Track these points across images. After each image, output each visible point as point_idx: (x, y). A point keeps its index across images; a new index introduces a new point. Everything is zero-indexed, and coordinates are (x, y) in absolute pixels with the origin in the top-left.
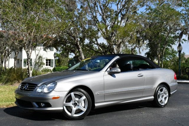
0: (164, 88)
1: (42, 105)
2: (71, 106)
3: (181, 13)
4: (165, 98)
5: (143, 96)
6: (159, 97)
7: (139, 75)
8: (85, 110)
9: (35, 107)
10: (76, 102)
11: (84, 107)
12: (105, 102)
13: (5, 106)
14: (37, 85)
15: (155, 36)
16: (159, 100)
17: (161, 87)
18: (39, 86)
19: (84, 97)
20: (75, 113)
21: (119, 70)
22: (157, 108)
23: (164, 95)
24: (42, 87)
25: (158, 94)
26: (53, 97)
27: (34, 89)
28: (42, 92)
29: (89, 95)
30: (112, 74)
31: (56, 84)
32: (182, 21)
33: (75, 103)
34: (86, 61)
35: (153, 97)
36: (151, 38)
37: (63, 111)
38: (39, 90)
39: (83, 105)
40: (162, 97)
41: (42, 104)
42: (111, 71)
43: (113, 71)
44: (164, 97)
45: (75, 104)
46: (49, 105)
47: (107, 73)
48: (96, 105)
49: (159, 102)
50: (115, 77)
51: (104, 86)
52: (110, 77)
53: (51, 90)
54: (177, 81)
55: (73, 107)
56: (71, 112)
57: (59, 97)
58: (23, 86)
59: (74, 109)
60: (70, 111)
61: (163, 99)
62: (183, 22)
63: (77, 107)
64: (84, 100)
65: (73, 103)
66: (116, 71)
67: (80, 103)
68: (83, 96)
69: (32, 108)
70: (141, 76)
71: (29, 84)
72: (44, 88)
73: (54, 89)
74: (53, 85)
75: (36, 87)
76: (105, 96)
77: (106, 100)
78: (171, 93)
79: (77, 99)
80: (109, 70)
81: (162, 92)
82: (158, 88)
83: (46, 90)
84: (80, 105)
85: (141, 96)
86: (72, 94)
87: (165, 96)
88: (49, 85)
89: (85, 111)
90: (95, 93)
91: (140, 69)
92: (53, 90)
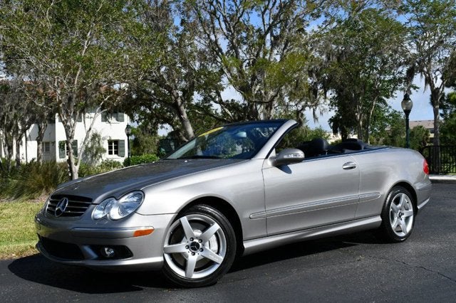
0: (403, 195)
1: (109, 252)
2: (183, 253)
3: (408, 26)
4: (407, 219)
5: (357, 216)
6: (393, 219)
7: (345, 165)
8: (220, 259)
9: (89, 258)
10: (196, 241)
11: (218, 253)
12: (268, 236)
13: (14, 255)
14: (91, 200)
15: (351, 80)
16: (393, 226)
17: (396, 194)
18: (97, 201)
19: (216, 227)
20: (196, 270)
21: (301, 154)
22: (390, 245)
23: (405, 212)
24: (105, 206)
25: (391, 210)
26: (137, 232)
27: (85, 210)
28: (105, 218)
29: (227, 221)
30: (282, 164)
31: (141, 196)
32: (412, 43)
33: (194, 244)
34: (210, 135)
35: (379, 219)
36: (342, 84)
37: (163, 267)
38: (98, 213)
39: (215, 246)
40: (400, 216)
41: (106, 249)
42: (280, 157)
43: (285, 157)
44: (403, 217)
45: (194, 247)
46: (127, 253)
47: (269, 163)
48: (247, 245)
49: (393, 229)
50: (289, 171)
51: (264, 197)
52: (278, 173)
53: (130, 212)
54: (430, 178)
55: (190, 254)
56: (184, 267)
57: (152, 230)
58: (56, 202)
59: (193, 259)
60: (182, 264)
61: (403, 222)
62: (414, 45)
63: (199, 252)
64: (216, 234)
65: (188, 244)
66: (292, 156)
67: (206, 242)
68: (213, 223)
69: (80, 262)
70: (352, 168)
71: (71, 197)
72: (109, 209)
73: (137, 210)
74: (135, 199)
75: (88, 205)
76: (267, 222)
77: (270, 232)
78: (419, 207)
79: (198, 233)
80: (273, 154)
81: (400, 205)
82: (389, 196)
83: (115, 213)
84: (207, 247)
85: (351, 217)
86: (184, 220)
87: (406, 214)
88: (123, 200)
89: (220, 263)
90: (244, 215)
91: (347, 151)
92: (135, 212)
